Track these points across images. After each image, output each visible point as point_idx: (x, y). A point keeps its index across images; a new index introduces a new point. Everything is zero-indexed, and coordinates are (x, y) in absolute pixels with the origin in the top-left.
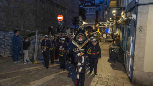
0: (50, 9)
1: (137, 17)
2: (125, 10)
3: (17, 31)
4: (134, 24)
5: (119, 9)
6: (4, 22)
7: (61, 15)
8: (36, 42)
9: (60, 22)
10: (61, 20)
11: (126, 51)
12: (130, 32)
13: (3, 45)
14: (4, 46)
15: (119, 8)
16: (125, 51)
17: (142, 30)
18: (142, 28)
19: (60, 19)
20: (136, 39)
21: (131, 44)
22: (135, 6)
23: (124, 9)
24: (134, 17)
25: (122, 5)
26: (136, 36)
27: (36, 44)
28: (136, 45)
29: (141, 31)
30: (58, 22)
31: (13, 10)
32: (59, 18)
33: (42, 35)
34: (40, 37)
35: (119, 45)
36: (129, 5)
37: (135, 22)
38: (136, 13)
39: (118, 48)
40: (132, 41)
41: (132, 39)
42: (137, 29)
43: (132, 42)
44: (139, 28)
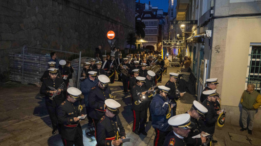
0: (97, 23)
1: (212, 34)
2: (197, 24)
3: (54, 53)
4: (209, 43)
5: (190, 22)
6: (38, 41)
7: (112, 32)
8: (79, 67)
9: (111, 40)
10: (112, 38)
11: (199, 78)
12: (204, 53)
13: (38, 71)
14: (39, 73)
15: (189, 21)
16: (197, 78)
17: (219, 50)
18: (219, 48)
19: (111, 37)
20: (212, 62)
21: (206, 69)
22: (210, 19)
23: (196, 22)
24: (209, 33)
25: (192, 17)
26: (212, 59)
27: (79, 69)
28: (211, 70)
29: (219, 52)
30: (108, 40)
31: (50, 26)
32: (109, 35)
33: (87, 59)
34: (85, 60)
35: (189, 70)
36: (202, 17)
37: (210, 40)
38: (212, 28)
39: (188, 74)
40: (207, 64)
41: (206, 63)
42: (213, 49)
43: (206, 67)
44: (216, 48)
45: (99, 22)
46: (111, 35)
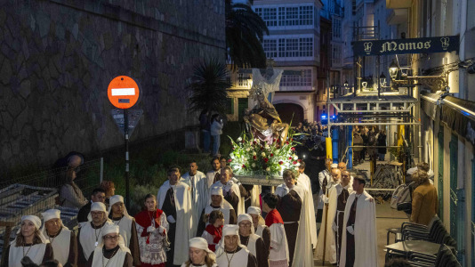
0: (68, 34)
2: (458, 53)
5: (427, 45)
7: (128, 79)
9: (125, 112)
10: (128, 106)
15: (424, 40)
19: (122, 99)
23: (454, 44)
30: (113, 112)
32: (116, 92)
35: (437, 235)
45: (75, 29)
46: (124, 91)
